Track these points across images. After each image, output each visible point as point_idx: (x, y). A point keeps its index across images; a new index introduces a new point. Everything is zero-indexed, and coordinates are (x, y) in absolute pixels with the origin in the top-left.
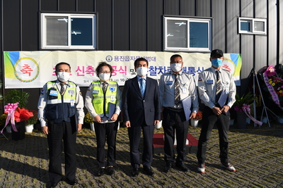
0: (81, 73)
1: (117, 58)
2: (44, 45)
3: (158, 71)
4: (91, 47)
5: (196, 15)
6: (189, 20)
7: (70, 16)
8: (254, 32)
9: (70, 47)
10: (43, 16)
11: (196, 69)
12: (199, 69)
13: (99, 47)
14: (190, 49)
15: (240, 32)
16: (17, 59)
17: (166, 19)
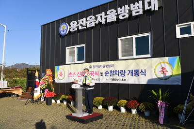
0: (79, 75)
1: (94, 67)
2: (67, 62)
3: (115, 73)
4: (84, 61)
6: (134, 37)
7: (76, 47)
9: (76, 62)
10: (67, 49)
11: (140, 71)
12: (142, 71)
14: (135, 57)
16: (58, 69)
17: (119, 39)
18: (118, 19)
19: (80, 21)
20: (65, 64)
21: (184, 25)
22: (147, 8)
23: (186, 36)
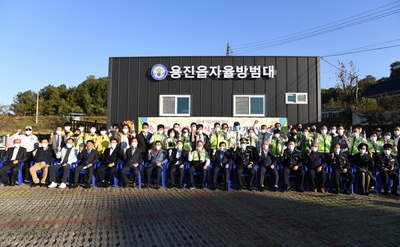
1: (203, 121)
2: (161, 113)
4: (188, 115)
5: (254, 93)
6: (250, 96)
7: (177, 96)
8: (297, 102)
9: (176, 114)
10: (161, 97)
13: (193, 115)
14: (250, 115)
15: (287, 102)
17: (235, 96)
18: (235, 76)
19: (187, 68)
20: (158, 116)
21: (291, 94)
22: (265, 74)
23: (292, 103)
